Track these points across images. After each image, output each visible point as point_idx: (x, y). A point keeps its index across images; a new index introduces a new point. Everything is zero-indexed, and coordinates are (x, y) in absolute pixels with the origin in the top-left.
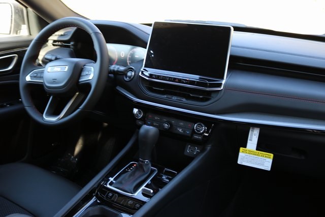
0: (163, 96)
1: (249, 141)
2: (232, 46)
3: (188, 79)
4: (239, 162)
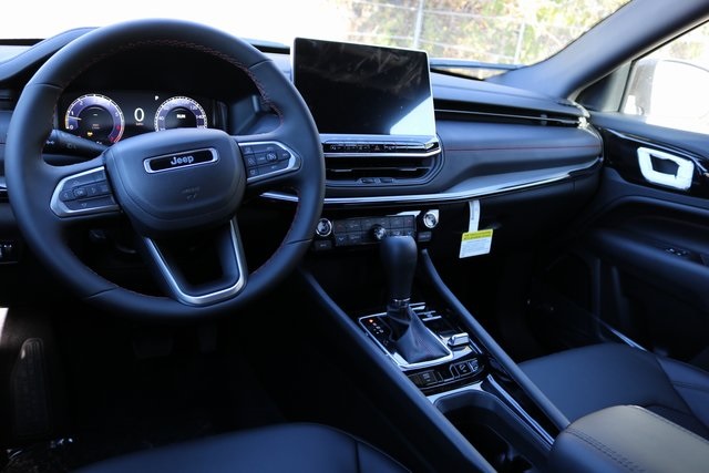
0: (357, 182)
4: (461, 256)
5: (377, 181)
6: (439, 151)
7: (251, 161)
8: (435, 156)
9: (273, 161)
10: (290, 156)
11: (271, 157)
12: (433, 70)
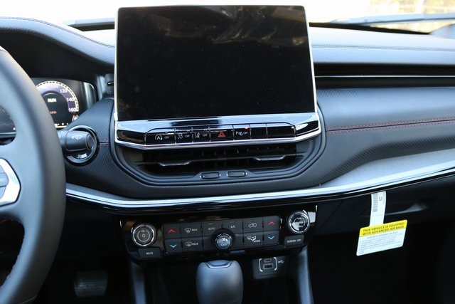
0: (195, 178)
1: (372, 213)
2: (313, 46)
3: (246, 127)
4: (359, 254)
5: (224, 175)
6: (319, 132)
8: (313, 138)
12: (312, 25)
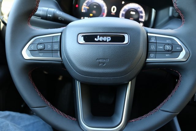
7: (152, 47)
9: (168, 51)
10: (182, 50)
11: (168, 47)
